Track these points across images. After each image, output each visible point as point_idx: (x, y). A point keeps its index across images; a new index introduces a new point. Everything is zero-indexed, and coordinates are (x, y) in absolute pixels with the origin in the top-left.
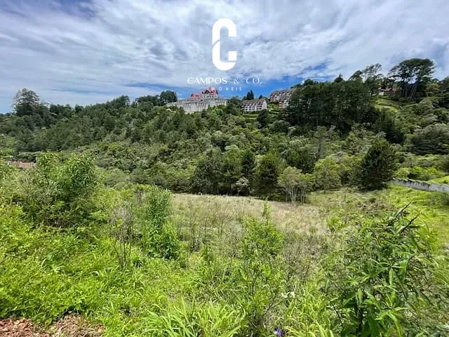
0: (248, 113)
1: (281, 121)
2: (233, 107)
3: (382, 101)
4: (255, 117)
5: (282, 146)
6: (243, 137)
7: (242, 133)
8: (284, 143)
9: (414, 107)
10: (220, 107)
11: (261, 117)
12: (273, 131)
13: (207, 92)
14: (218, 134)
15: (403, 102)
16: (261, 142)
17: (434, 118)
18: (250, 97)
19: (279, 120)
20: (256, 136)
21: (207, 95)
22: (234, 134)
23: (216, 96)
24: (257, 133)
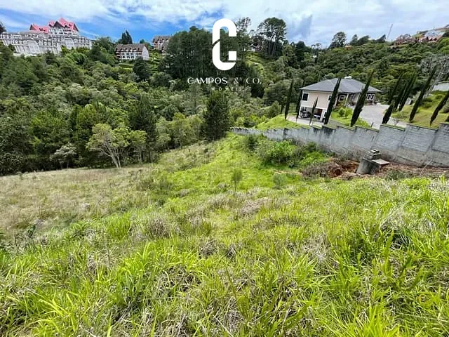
0: (125, 61)
1: (161, 73)
2: (101, 52)
3: (254, 58)
4: (130, 67)
5: (162, 102)
6: (114, 92)
7: (112, 87)
8: (164, 99)
9: (274, 64)
10: (81, 50)
11: (137, 68)
12: (154, 85)
13: (57, 25)
14: (75, 88)
15: (268, 59)
16: (139, 99)
17: (284, 74)
18: (126, 40)
19: (159, 71)
20: (131, 91)
21: (59, 31)
22: (102, 88)
23: (74, 33)
24: (132, 87)
